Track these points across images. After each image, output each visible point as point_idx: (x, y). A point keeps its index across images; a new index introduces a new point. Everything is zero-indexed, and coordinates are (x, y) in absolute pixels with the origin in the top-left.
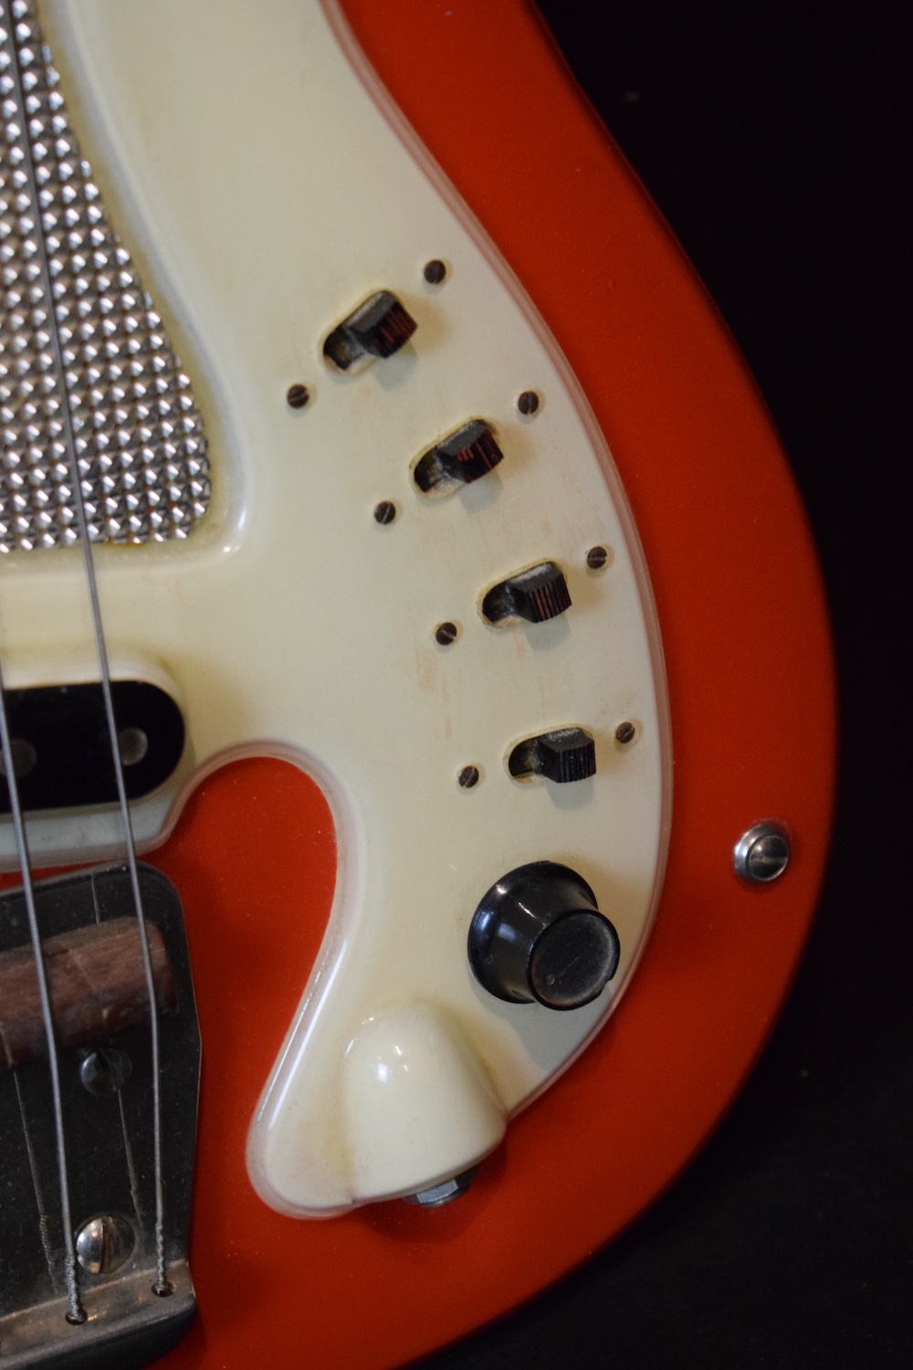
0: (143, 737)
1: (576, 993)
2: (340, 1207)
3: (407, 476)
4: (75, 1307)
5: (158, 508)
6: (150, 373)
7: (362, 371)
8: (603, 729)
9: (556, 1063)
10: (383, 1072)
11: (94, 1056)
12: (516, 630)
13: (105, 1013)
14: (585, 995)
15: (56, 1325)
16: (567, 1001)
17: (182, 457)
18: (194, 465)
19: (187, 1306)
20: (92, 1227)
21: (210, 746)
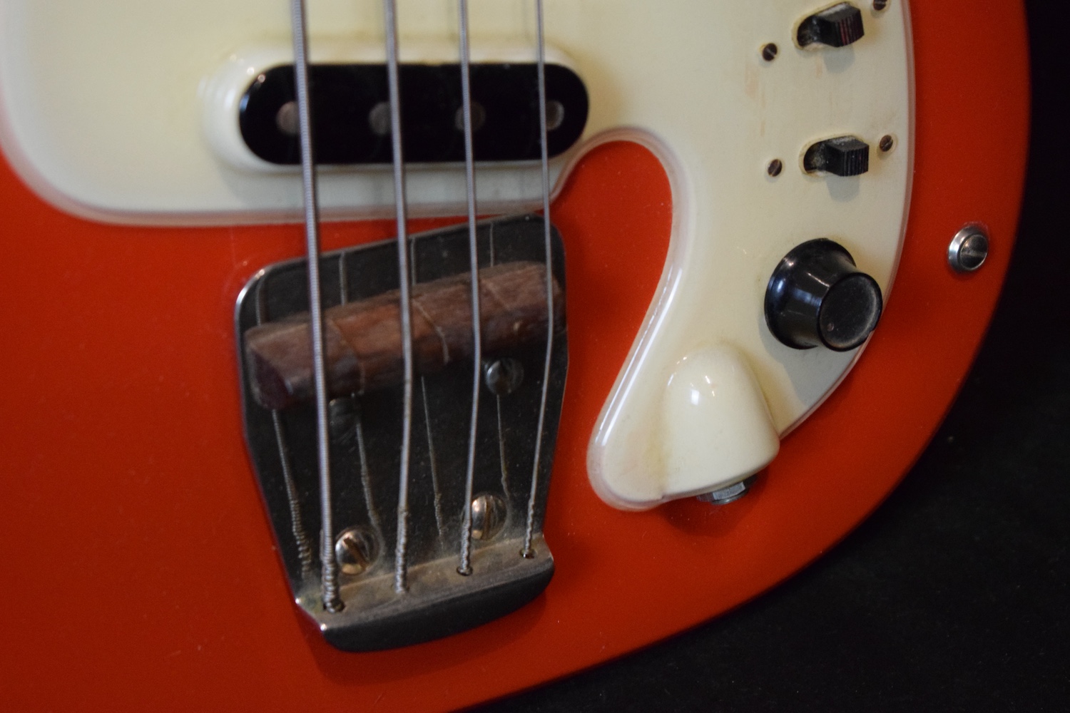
0: (560, 109)
1: (847, 339)
2: (652, 502)
4: (465, 562)
8: (874, 141)
9: (813, 401)
10: (695, 397)
11: (496, 365)
12: (820, 53)
13: (516, 326)
14: (854, 341)
15: (450, 574)
16: (841, 345)
19: (548, 566)
20: (475, 503)
21: (595, 125)
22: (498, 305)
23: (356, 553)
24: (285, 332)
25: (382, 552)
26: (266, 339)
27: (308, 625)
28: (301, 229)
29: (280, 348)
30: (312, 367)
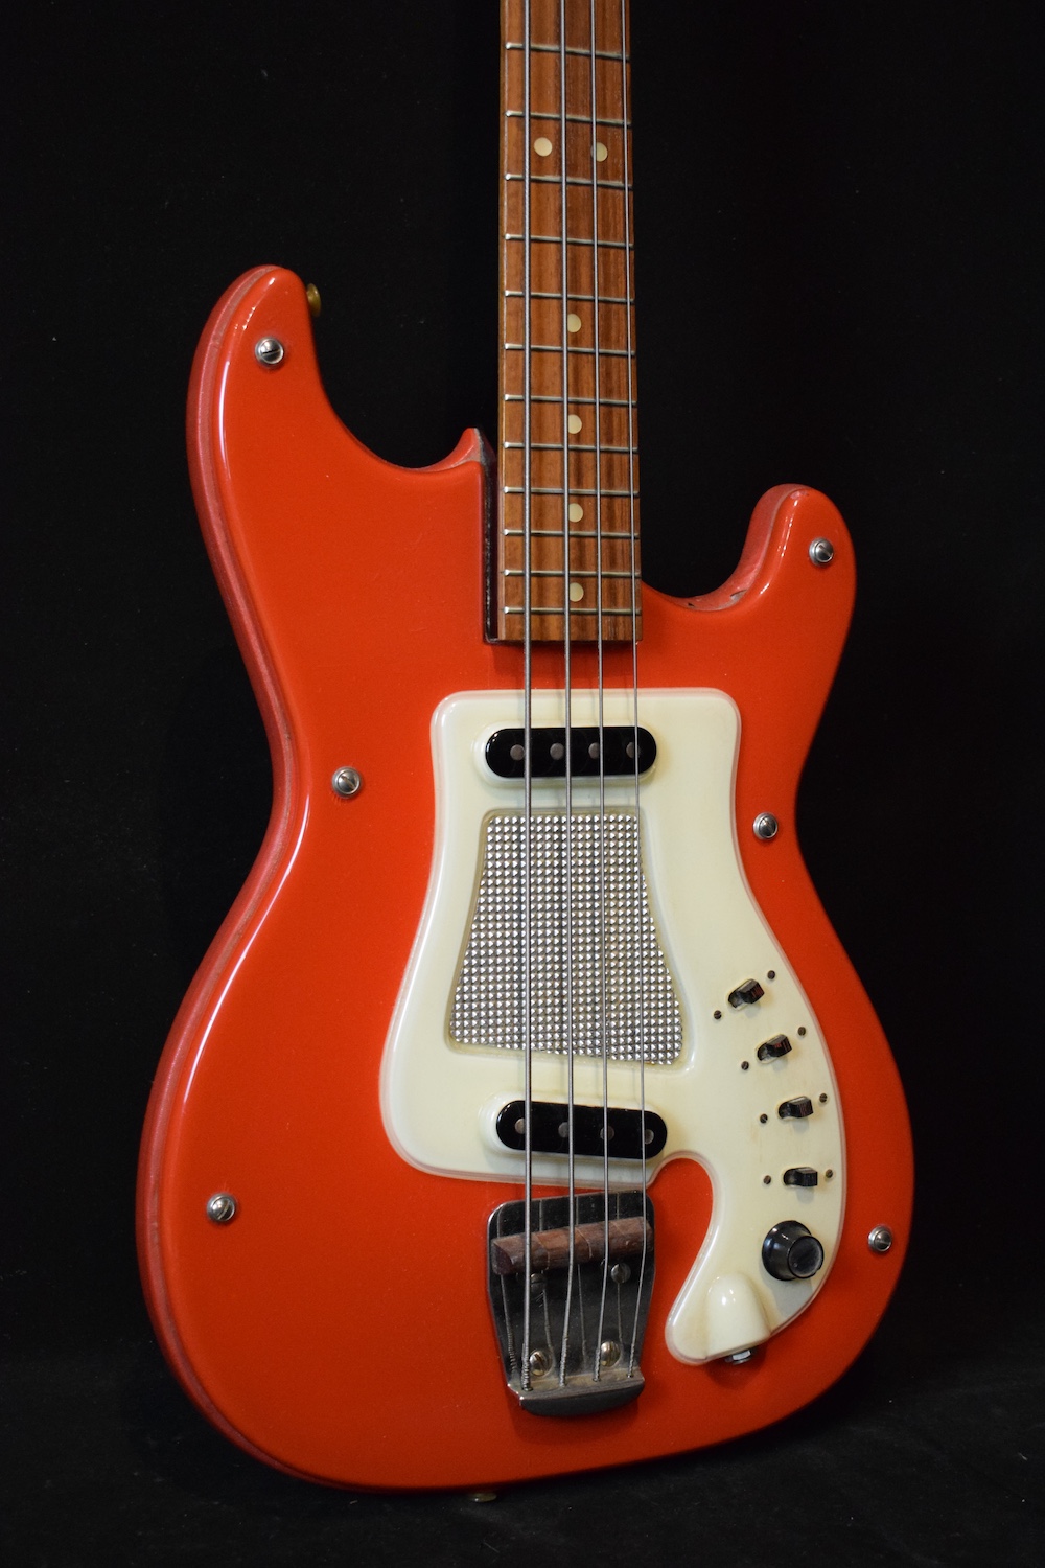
0: (652, 1134)
1: (805, 1273)
2: (700, 1360)
3: (755, 1053)
4: (597, 1376)
5: (662, 1051)
7: (741, 1009)
8: (821, 1171)
9: (790, 1315)
10: (724, 1301)
11: (616, 1266)
12: (790, 1123)
13: (627, 1243)
14: (809, 1276)
15: (589, 1381)
16: (801, 1276)
17: (672, 1034)
18: (677, 1037)
19: (641, 1382)
20: (604, 1345)
21: (670, 1148)
22: (617, 1236)
23: (541, 1364)
24: (514, 1238)
25: (554, 1365)
26: (500, 1241)
27: (513, 1398)
28: (524, 1186)
29: (509, 1244)
30: (524, 1252)
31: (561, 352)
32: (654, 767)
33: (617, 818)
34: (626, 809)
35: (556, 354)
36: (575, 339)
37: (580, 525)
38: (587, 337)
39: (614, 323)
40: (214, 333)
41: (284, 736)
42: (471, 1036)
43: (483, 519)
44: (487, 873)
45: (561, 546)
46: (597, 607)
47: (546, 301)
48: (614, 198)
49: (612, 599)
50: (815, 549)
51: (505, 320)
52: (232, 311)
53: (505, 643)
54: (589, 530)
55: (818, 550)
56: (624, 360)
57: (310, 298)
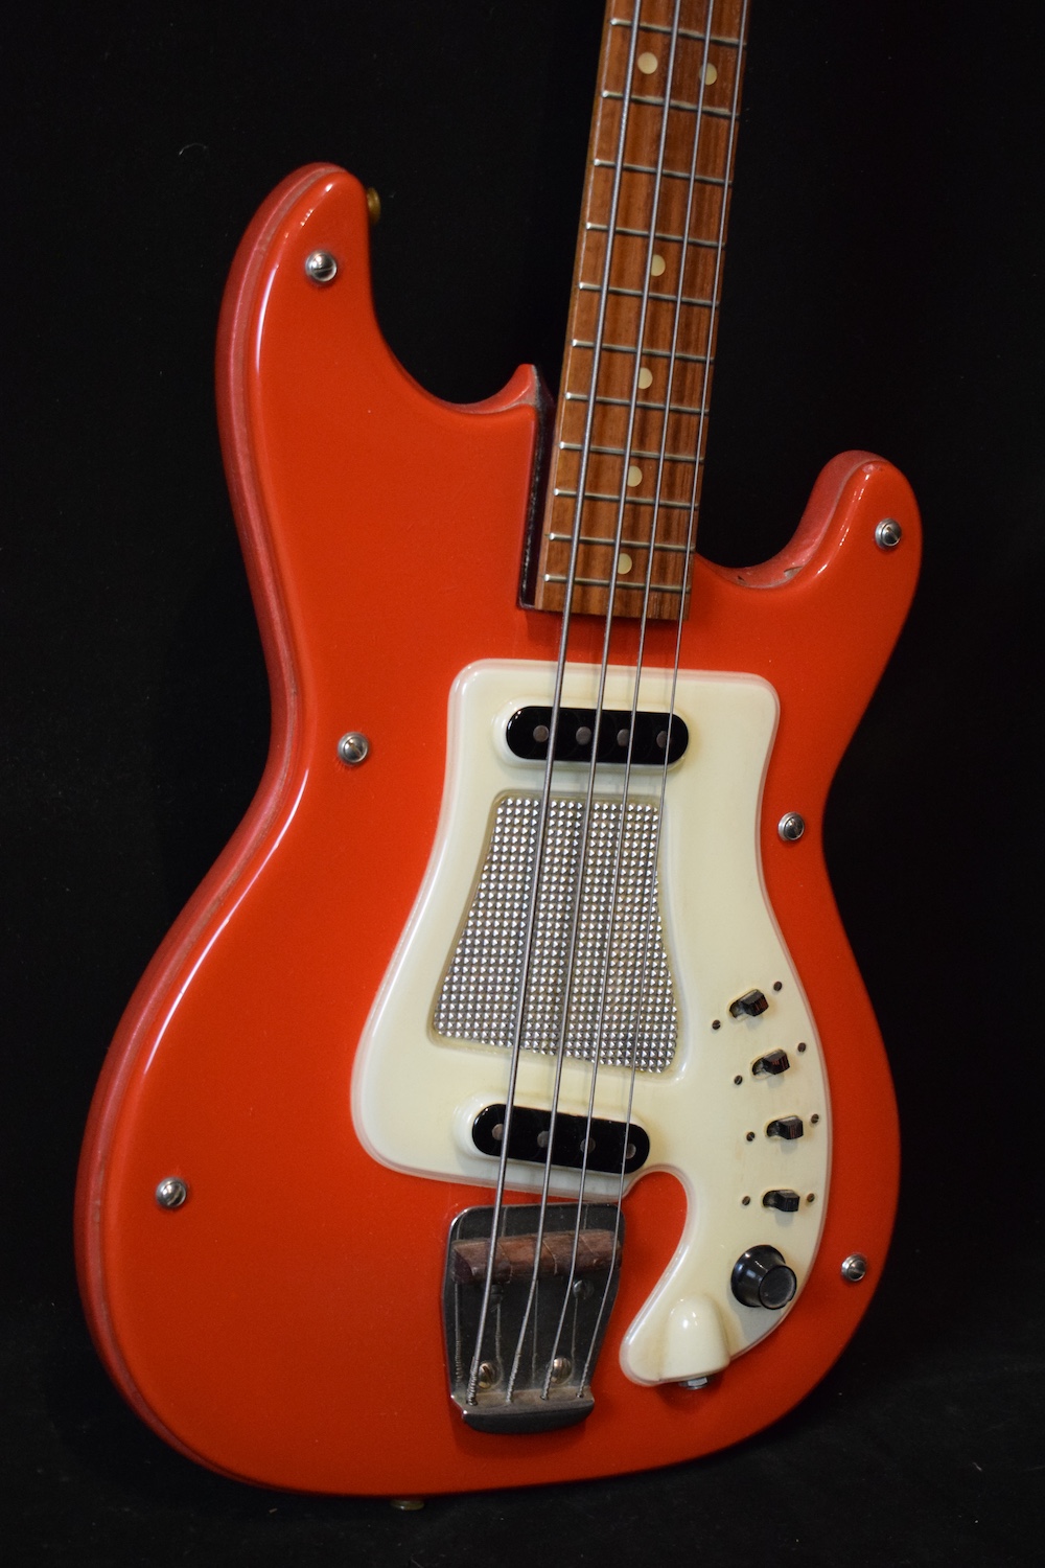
0: (635, 1148)
1: (774, 1303)
2: (654, 1382)
3: (750, 1068)
4: (546, 1392)
5: (653, 1059)
6: (663, 1003)
7: (742, 1020)
8: (803, 1195)
10: (686, 1324)
11: (579, 1282)
12: (778, 1142)
13: (595, 1261)
14: (778, 1305)
15: (537, 1398)
16: (771, 1306)
17: (666, 1040)
18: (670, 1045)
19: (591, 1404)
20: (556, 1361)
21: (651, 1161)
22: (586, 1248)
23: (488, 1377)
24: (475, 1244)
25: (501, 1379)
26: (464, 1246)
27: (454, 1410)
28: (495, 1191)
29: (470, 1252)
30: (487, 1264)
31: (641, 297)
32: (682, 758)
33: (636, 808)
34: (648, 799)
35: (634, 299)
36: (657, 283)
37: (638, 490)
38: (670, 283)
39: (701, 268)
40: (260, 237)
41: (291, 691)
42: (454, 1030)
43: (532, 472)
44: (491, 858)
45: (614, 512)
46: (645, 583)
47: (631, 239)
48: (718, 126)
49: (662, 572)
50: (881, 531)
51: (582, 256)
52: (283, 214)
53: (542, 612)
54: (646, 497)
55: (885, 532)
56: (706, 311)
57: (370, 204)
